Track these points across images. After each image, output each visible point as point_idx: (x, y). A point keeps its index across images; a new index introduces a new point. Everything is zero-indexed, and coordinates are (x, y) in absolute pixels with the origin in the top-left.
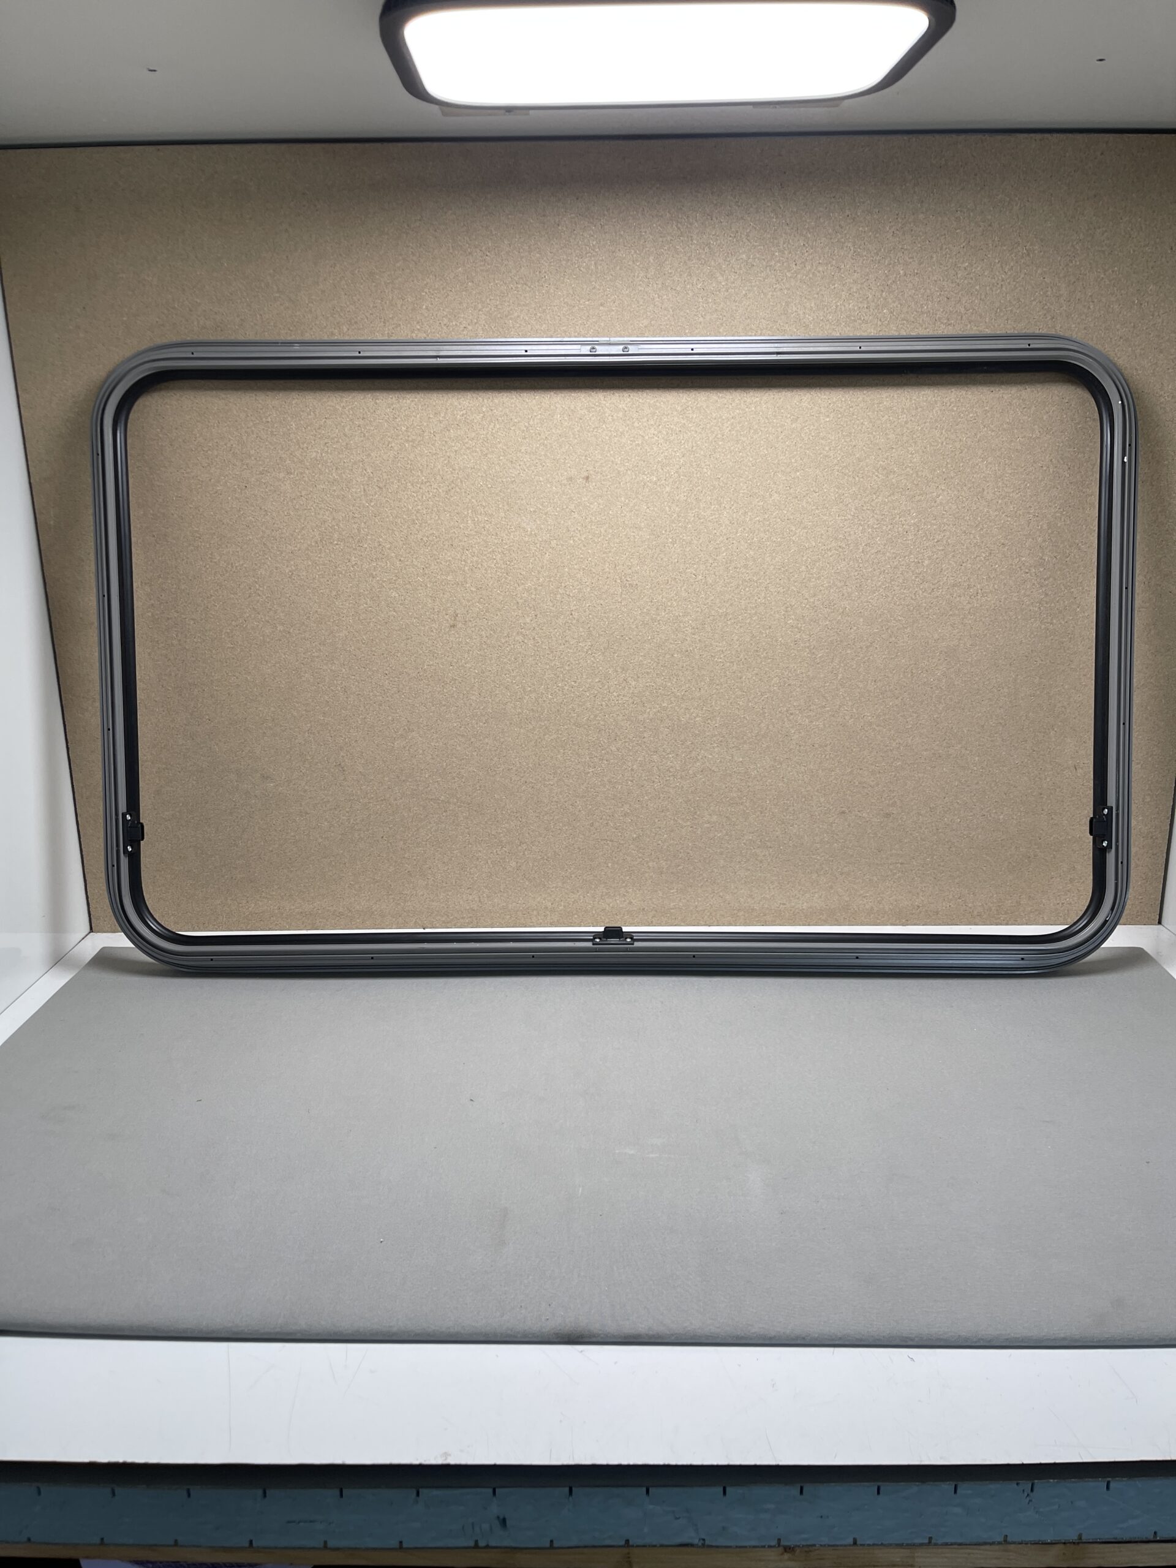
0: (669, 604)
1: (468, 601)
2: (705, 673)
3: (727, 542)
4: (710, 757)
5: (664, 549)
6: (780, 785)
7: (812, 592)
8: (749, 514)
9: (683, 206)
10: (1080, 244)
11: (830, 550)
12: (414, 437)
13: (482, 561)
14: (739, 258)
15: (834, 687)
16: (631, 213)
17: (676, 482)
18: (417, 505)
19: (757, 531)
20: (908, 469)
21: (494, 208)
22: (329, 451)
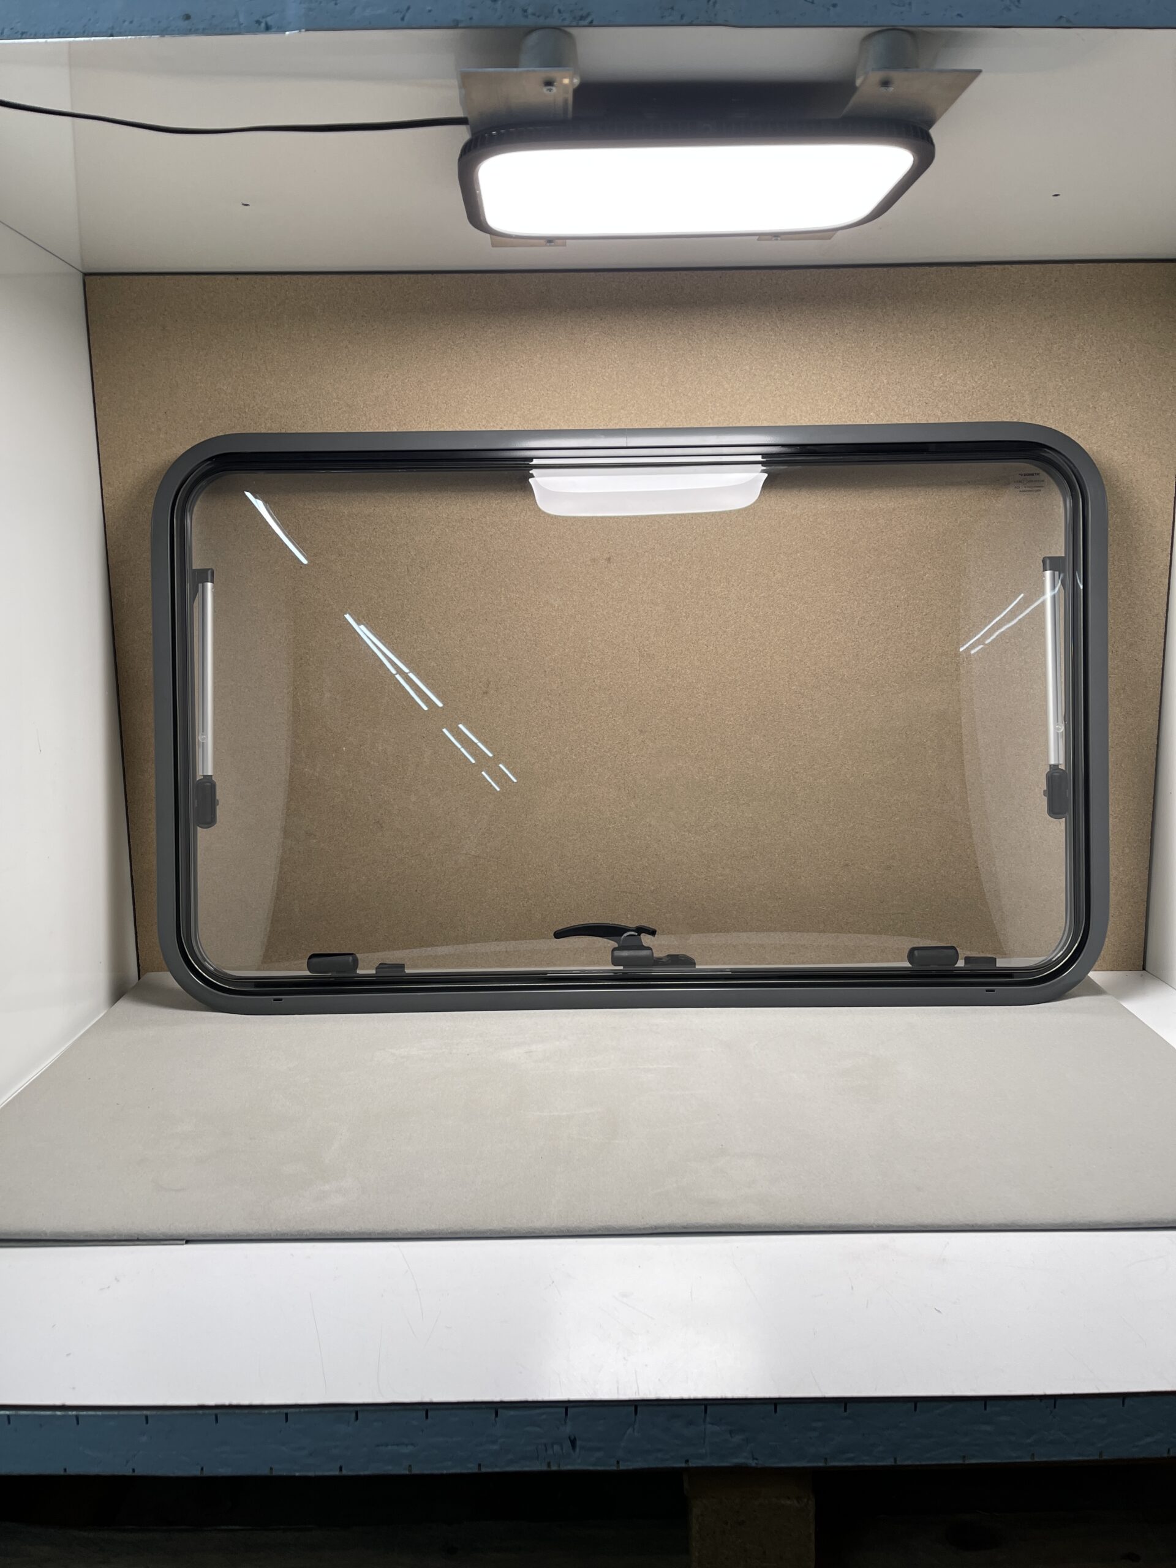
0: (683, 672)
1: (501, 670)
2: (716, 735)
3: (735, 615)
4: (722, 813)
5: (678, 623)
6: (788, 839)
7: (813, 660)
8: (755, 591)
9: (693, 326)
10: (1039, 357)
11: (829, 623)
12: (454, 524)
13: (513, 634)
14: (744, 368)
15: (835, 748)
16: (649, 331)
17: (689, 562)
18: (455, 584)
19: (762, 607)
20: (897, 550)
21: (528, 327)
22: (377, 536)
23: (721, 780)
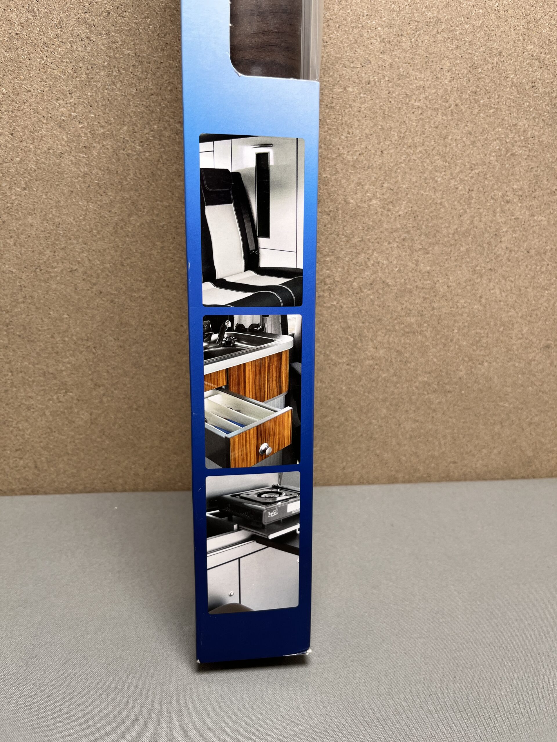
23: (391, 206)
